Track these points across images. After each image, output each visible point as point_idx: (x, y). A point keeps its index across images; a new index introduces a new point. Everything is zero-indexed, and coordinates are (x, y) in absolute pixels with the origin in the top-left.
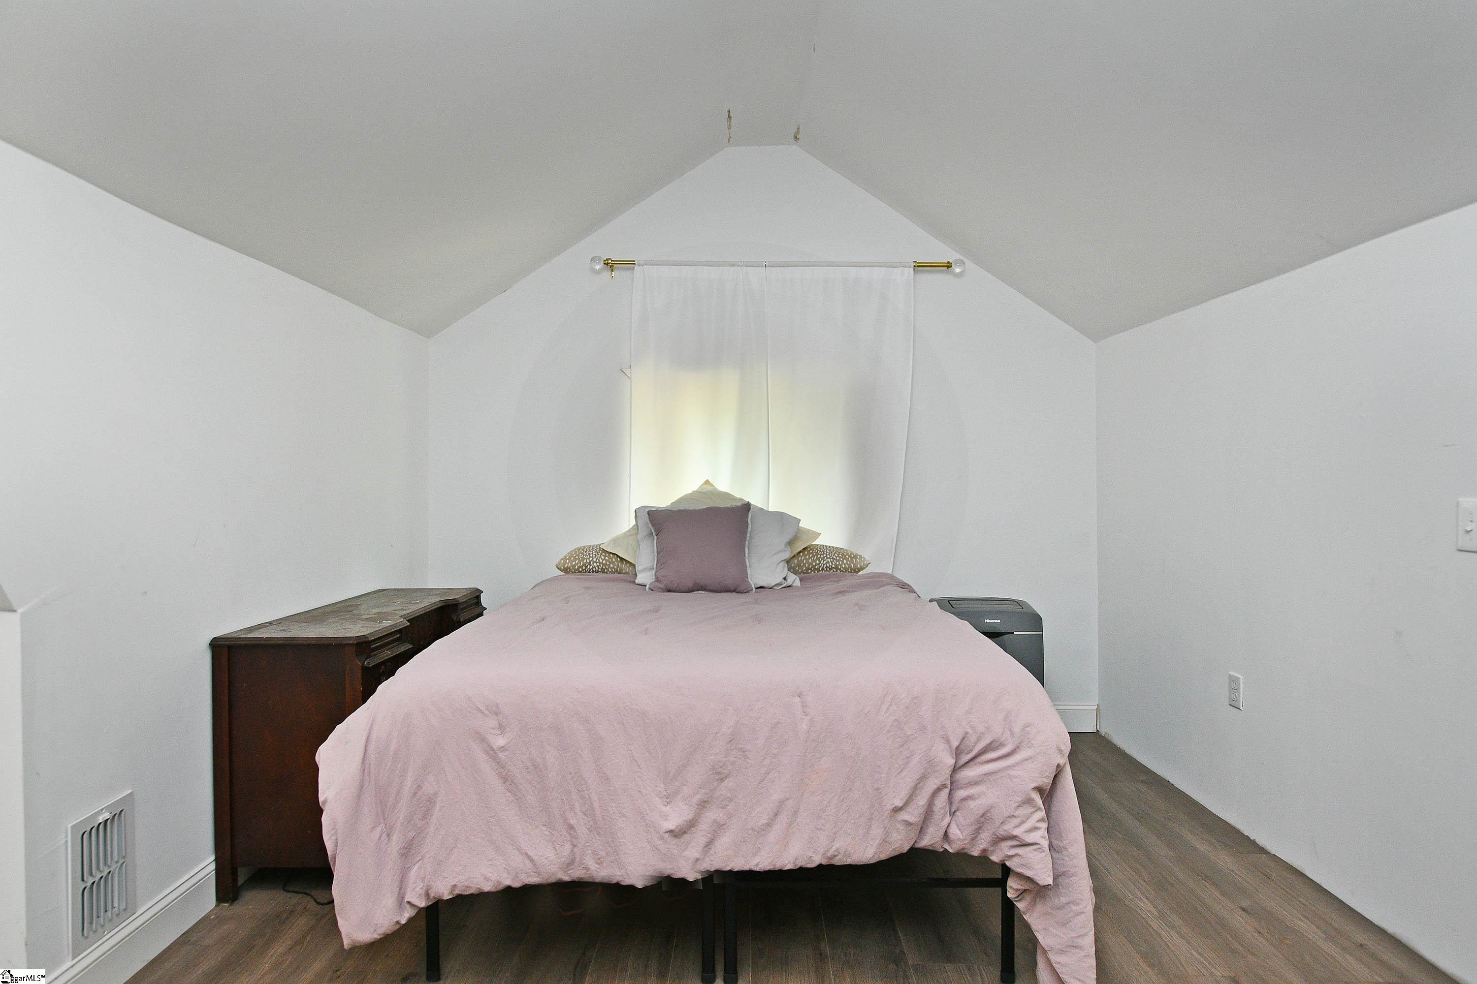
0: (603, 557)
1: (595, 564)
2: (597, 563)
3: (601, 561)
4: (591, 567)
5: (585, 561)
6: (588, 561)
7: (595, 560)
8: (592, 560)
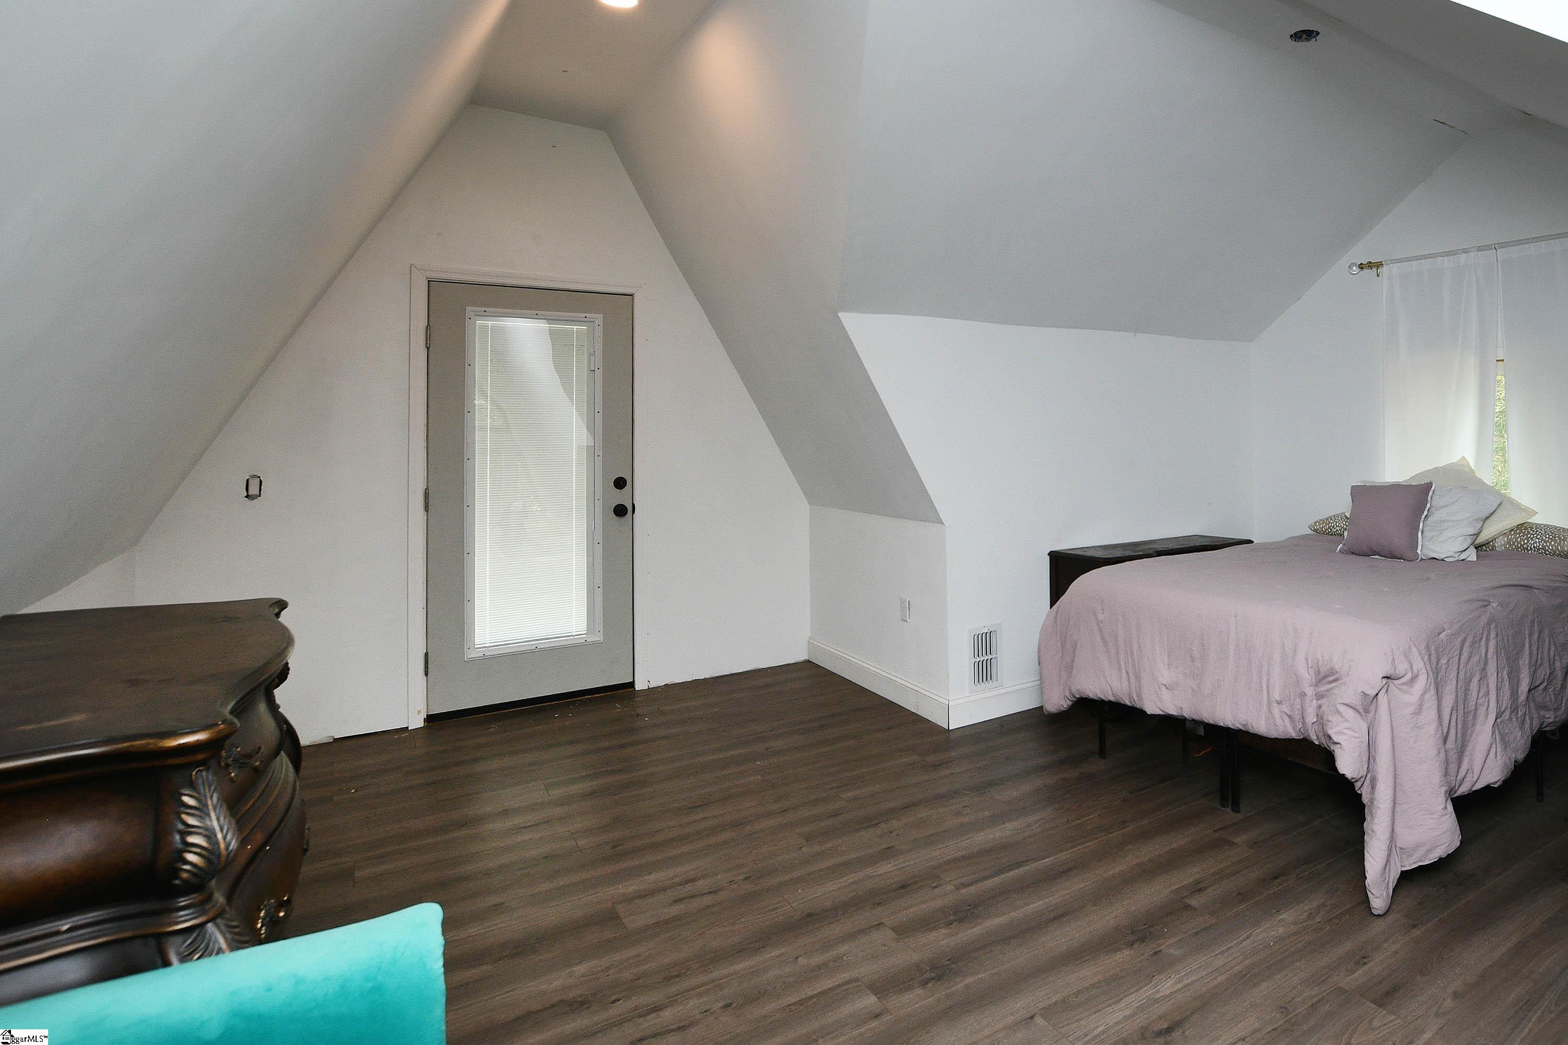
0: (1344, 522)
1: (1338, 528)
2: (1339, 527)
3: (1342, 525)
4: (1335, 530)
5: (1330, 524)
6: (1333, 525)
7: (1337, 524)
8: (1336, 524)
